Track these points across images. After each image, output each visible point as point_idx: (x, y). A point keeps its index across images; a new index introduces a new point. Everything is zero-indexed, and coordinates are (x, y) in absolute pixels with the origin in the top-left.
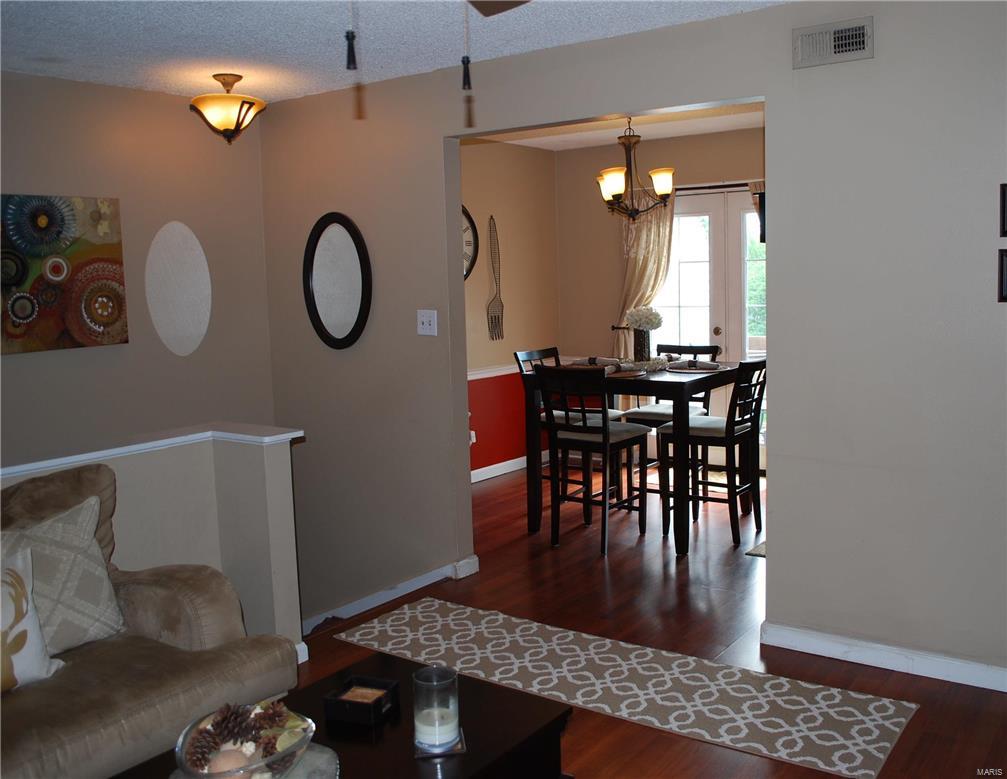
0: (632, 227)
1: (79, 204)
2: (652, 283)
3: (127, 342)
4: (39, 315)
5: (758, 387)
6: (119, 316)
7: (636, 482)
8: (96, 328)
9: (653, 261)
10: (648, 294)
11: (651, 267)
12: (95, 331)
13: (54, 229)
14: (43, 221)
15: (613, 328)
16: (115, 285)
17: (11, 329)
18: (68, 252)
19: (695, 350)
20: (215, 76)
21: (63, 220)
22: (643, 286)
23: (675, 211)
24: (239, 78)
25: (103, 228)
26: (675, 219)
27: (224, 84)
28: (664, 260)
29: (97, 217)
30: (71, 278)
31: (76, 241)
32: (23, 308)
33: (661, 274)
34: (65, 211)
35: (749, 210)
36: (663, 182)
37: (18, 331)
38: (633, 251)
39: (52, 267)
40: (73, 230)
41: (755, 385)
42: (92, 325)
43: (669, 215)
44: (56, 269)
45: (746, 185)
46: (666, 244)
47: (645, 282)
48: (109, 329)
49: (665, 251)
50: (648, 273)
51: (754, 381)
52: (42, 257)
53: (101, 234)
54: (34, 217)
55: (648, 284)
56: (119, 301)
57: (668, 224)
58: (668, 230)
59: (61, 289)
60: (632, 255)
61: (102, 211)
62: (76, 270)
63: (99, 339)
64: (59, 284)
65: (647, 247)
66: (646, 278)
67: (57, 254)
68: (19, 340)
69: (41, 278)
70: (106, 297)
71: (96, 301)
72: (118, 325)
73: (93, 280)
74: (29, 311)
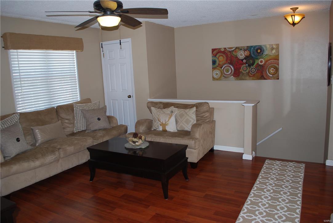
1: (268, 46)
3: (278, 79)
4: (257, 72)
6: (277, 72)
8: (270, 75)
12: (270, 76)
13: (261, 53)
14: (259, 51)
16: (276, 65)
17: (250, 75)
18: (264, 58)
20: (291, 9)
21: (264, 50)
24: (298, 8)
25: (274, 51)
27: (293, 11)
29: (273, 49)
30: (265, 64)
31: (266, 55)
32: (253, 70)
34: (264, 48)
37: (252, 75)
39: (261, 61)
40: (266, 52)
42: (269, 75)
44: (261, 62)
48: (274, 76)
52: (258, 59)
53: (273, 53)
54: (257, 50)
56: (277, 69)
59: (262, 66)
61: (274, 47)
62: (266, 61)
63: (271, 78)
64: (262, 65)
67: (262, 58)
68: (252, 77)
69: (258, 64)
70: (274, 68)
71: (271, 69)
72: (276, 75)
73: (270, 64)
74: (254, 71)
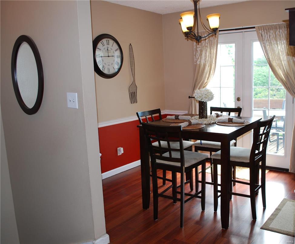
0: (198, 49)
2: (207, 76)
5: (264, 136)
7: (200, 178)
9: (208, 65)
10: (206, 81)
11: (207, 68)
15: (189, 97)
19: (229, 110)
22: (203, 78)
23: (219, 42)
26: (219, 46)
28: (213, 65)
33: (212, 72)
35: (255, 41)
36: (214, 22)
38: (199, 60)
41: (262, 135)
43: (216, 43)
45: (254, 28)
46: (214, 57)
47: (204, 76)
49: (214, 61)
50: (206, 71)
51: (261, 132)
55: (205, 77)
57: (215, 47)
58: (215, 50)
60: (198, 63)
65: (205, 59)
66: (205, 74)
